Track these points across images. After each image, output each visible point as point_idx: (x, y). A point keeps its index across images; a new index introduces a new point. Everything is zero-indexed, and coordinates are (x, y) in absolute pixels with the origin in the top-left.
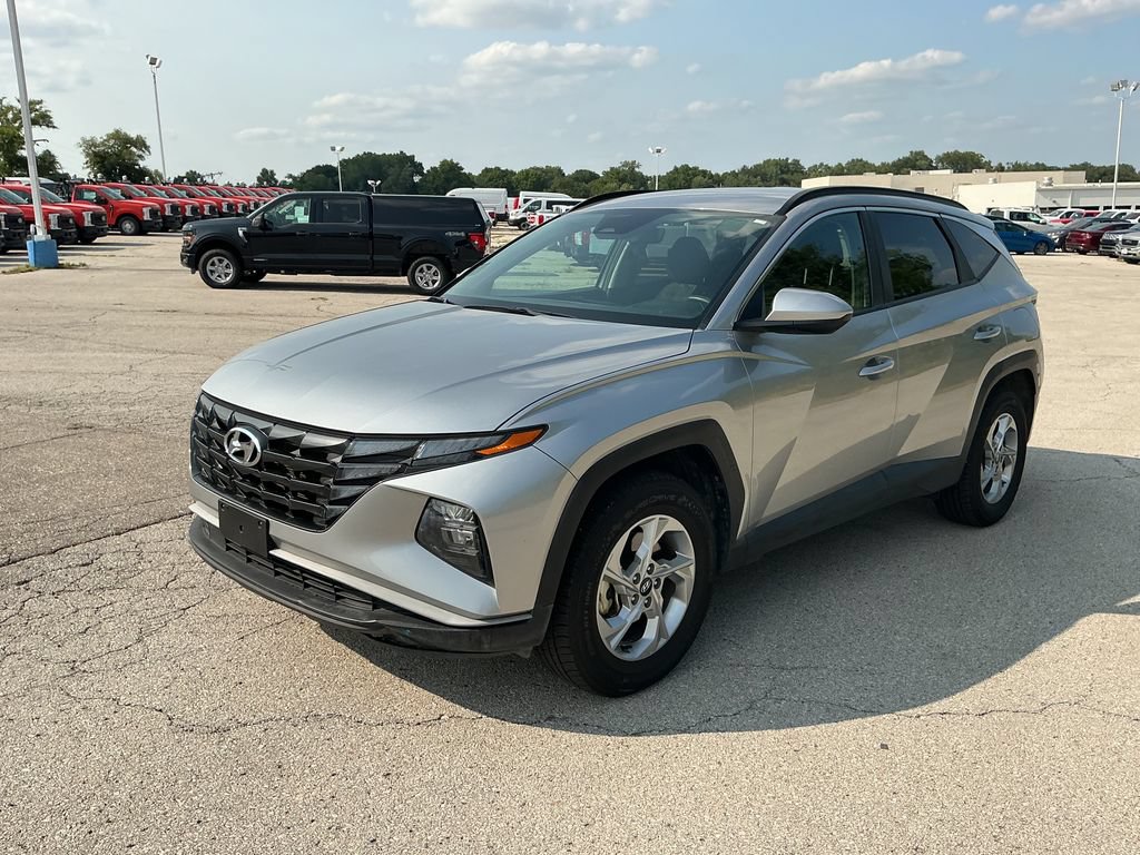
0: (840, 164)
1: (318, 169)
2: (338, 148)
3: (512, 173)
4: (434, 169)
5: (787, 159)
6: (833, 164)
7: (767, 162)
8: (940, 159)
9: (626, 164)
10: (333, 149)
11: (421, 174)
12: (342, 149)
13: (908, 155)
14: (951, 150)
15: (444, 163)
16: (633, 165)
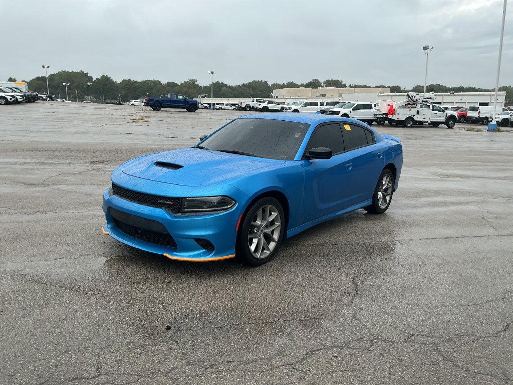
0: (284, 84)
1: (38, 79)
2: (46, 66)
3: (137, 82)
4: (98, 79)
5: (262, 81)
6: (281, 83)
7: (253, 82)
8: (325, 83)
9: (191, 80)
10: (43, 67)
11: (92, 81)
12: (48, 67)
13: (312, 80)
14: (330, 79)
15: (103, 77)
16: (194, 81)
